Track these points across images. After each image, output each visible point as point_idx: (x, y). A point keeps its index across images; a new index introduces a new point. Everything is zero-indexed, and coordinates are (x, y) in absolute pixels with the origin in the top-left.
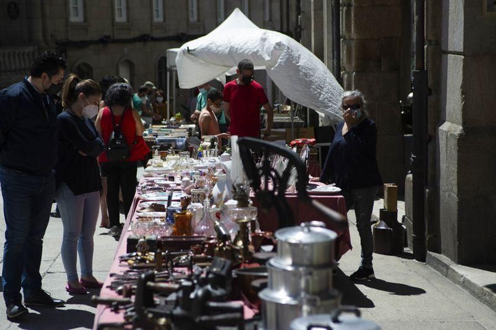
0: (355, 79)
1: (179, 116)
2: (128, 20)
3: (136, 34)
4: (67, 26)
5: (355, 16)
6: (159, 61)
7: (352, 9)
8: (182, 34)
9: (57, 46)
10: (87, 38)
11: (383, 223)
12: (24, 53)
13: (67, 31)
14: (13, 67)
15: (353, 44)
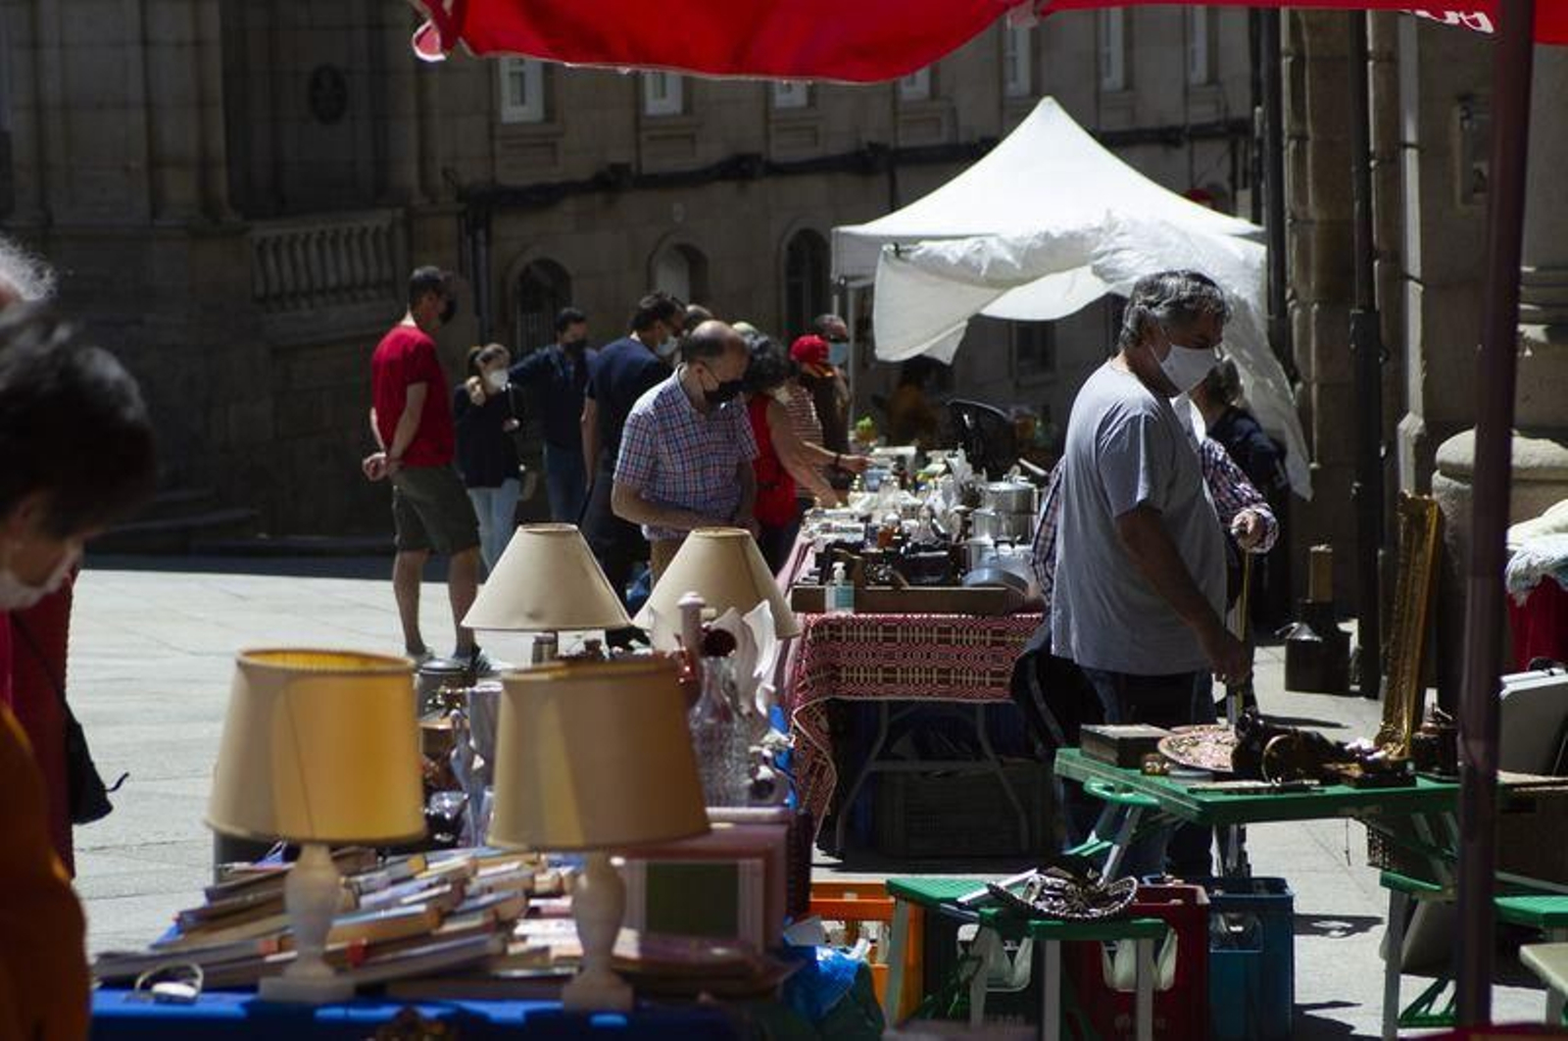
0: (1318, 320)
1: (868, 428)
2: (688, 108)
3: (712, 152)
4: (492, 137)
5: (1315, 166)
6: (791, 248)
7: (1309, 146)
8: (872, 146)
9: (461, 207)
10: (554, 175)
11: (1306, 627)
12: (365, 231)
13: (492, 155)
14: (332, 280)
15: (1313, 234)
